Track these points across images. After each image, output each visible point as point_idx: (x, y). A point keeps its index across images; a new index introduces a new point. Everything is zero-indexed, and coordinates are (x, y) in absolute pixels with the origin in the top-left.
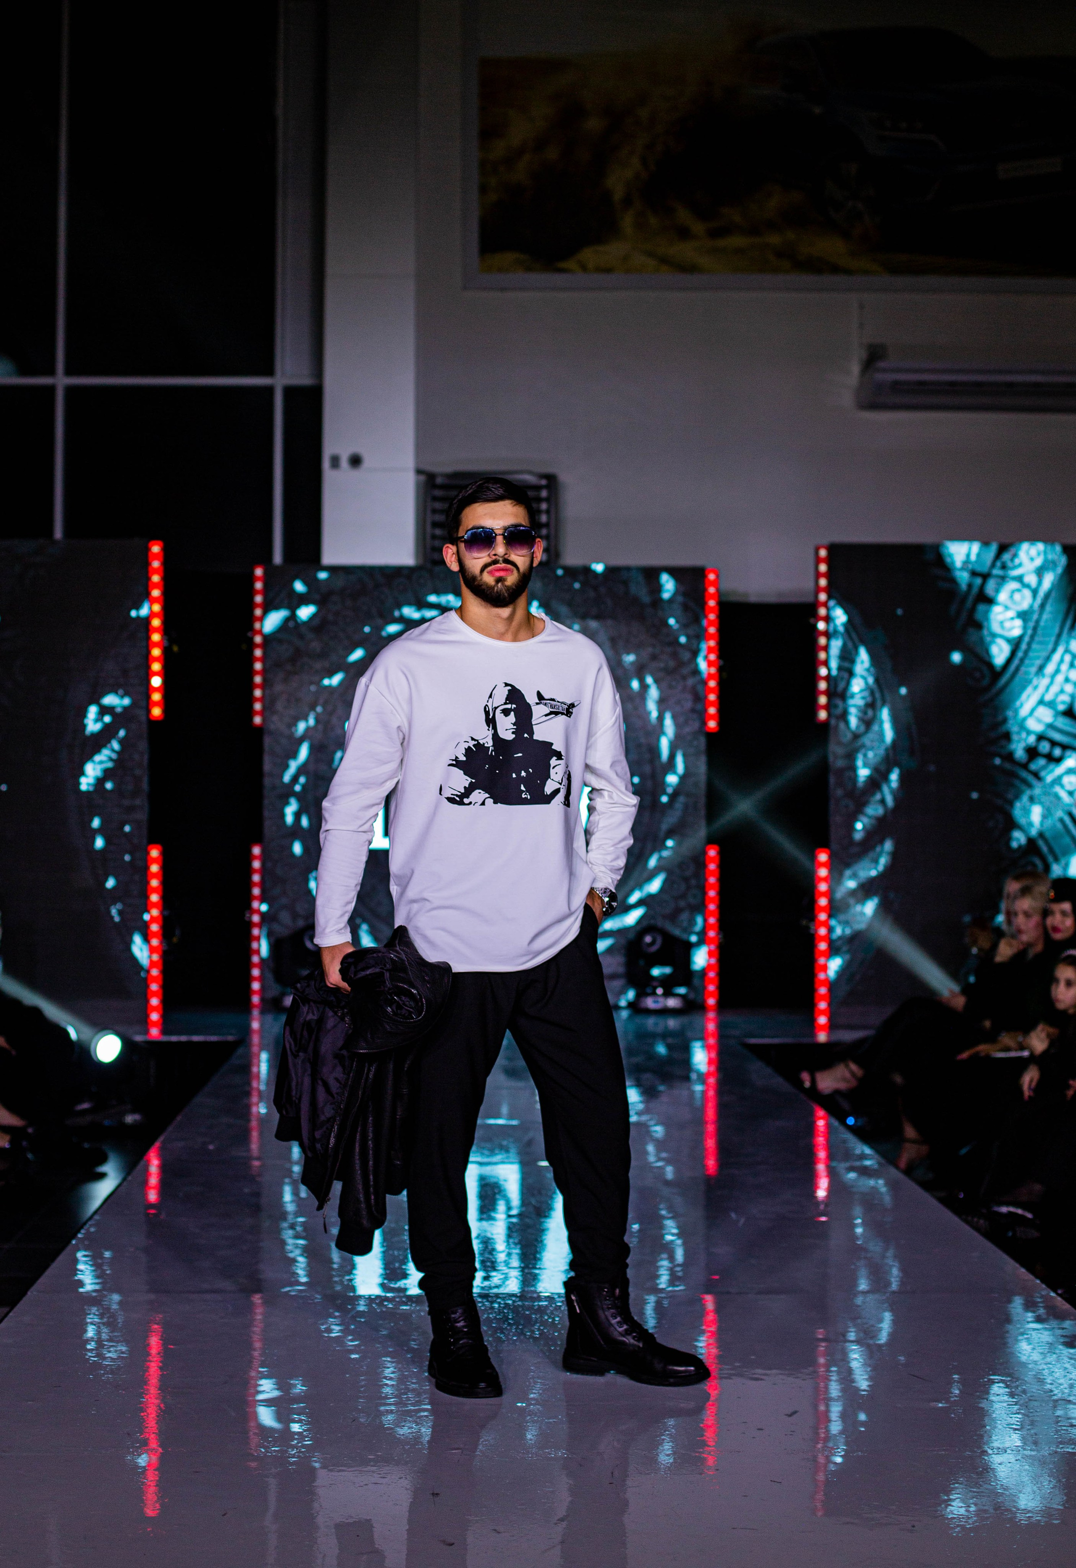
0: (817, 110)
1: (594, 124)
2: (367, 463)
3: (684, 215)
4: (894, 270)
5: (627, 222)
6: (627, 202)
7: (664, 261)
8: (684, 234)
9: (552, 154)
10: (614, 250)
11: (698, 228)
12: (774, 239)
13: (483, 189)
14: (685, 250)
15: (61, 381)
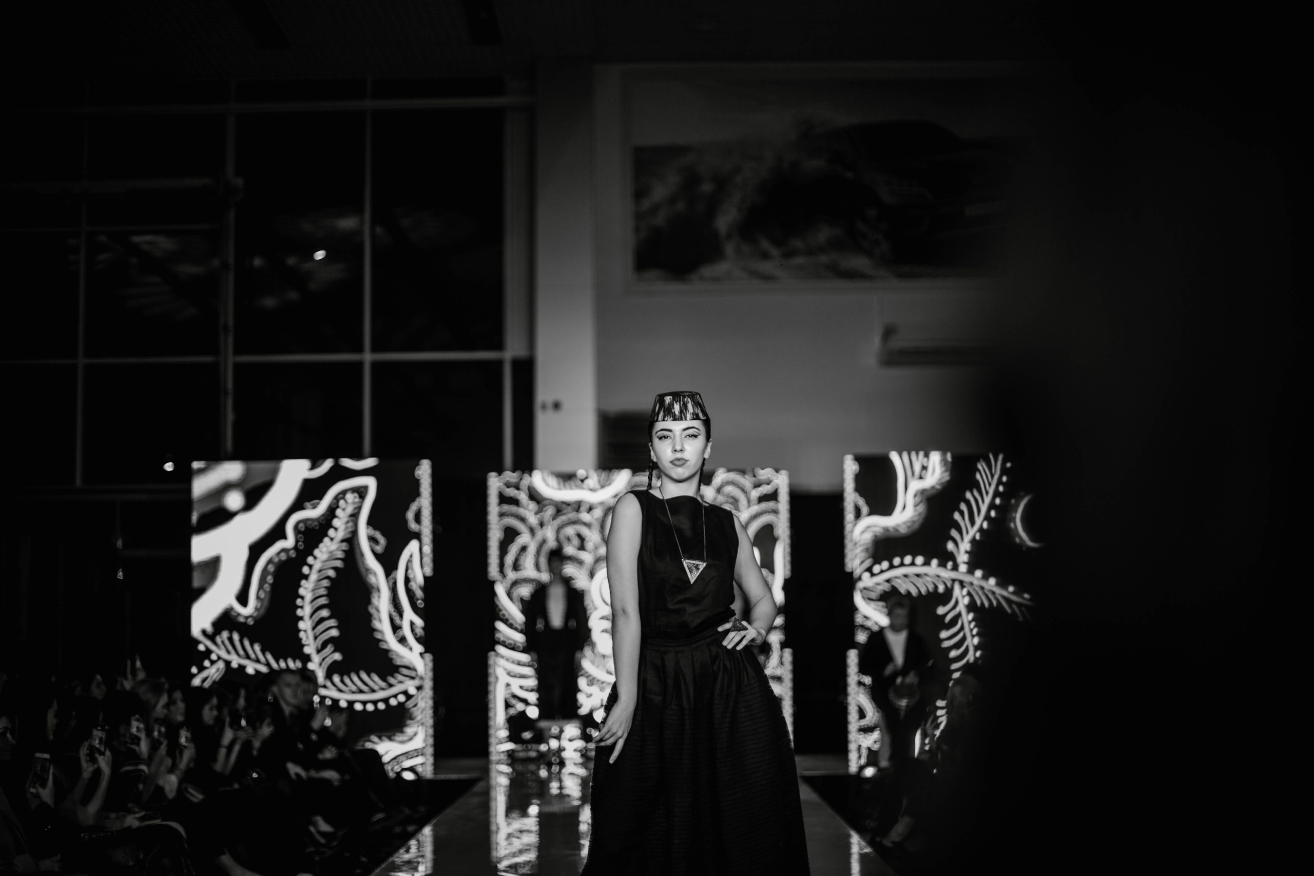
0: (850, 175)
1: (707, 187)
2: (566, 405)
3: (765, 244)
4: (901, 276)
5: (729, 249)
6: (729, 236)
7: (754, 274)
8: (765, 256)
9: (680, 206)
10: (721, 268)
11: (774, 252)
12: (824, 259)
13: (637, 230)
14: (767, 267)
15: (368, 357)
